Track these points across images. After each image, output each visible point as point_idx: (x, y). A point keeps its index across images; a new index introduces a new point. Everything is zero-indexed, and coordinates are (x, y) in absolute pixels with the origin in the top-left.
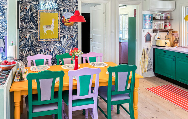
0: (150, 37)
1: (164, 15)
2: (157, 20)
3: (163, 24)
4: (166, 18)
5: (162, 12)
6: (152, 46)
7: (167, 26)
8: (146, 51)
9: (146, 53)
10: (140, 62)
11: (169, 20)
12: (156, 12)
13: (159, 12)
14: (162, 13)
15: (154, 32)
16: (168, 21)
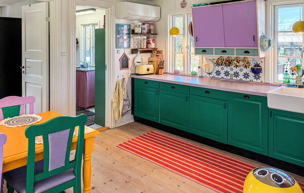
0: (127, 61)
1: (145, 26)
2: (137, 34)
3: (145, 41)
4: (149, 32)
5: (143, 22)
6: (129, 74)
7: (150, 43)
8: (121, 84)
9: (120, 86)
10: (112, 103)
11: (152, 34)
12: (136, 22)
13: (140, 21)
14: (144, 24)
15: (132, 53)
16: (152, 36)
